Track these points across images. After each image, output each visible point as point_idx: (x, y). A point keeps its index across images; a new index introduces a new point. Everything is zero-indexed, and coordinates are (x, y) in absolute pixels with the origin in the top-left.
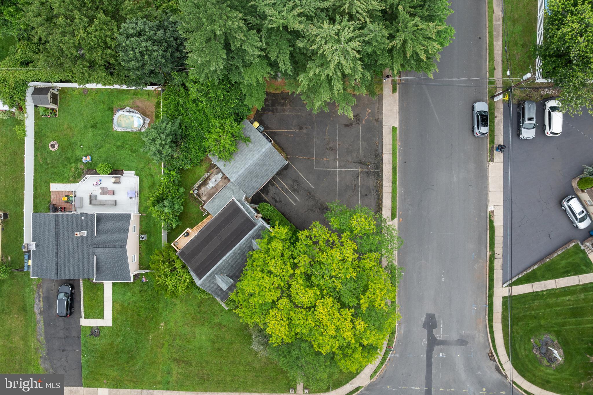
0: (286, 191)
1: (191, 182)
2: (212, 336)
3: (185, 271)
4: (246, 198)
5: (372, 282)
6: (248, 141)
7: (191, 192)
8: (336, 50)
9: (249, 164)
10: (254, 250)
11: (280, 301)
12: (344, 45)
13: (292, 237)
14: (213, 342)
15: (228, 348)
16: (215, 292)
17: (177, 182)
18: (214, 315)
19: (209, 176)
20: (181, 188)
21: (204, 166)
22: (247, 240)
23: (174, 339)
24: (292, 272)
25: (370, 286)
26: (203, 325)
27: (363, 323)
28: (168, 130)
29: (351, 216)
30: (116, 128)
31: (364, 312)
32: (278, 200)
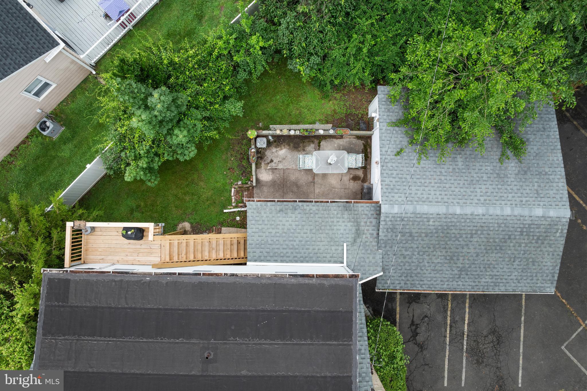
0: (457, 337)
1: (271, 111)
9: (468, 210)
17: (242, 75)
20: (240, 99)
21: (335, 105)
32: (420, 339)
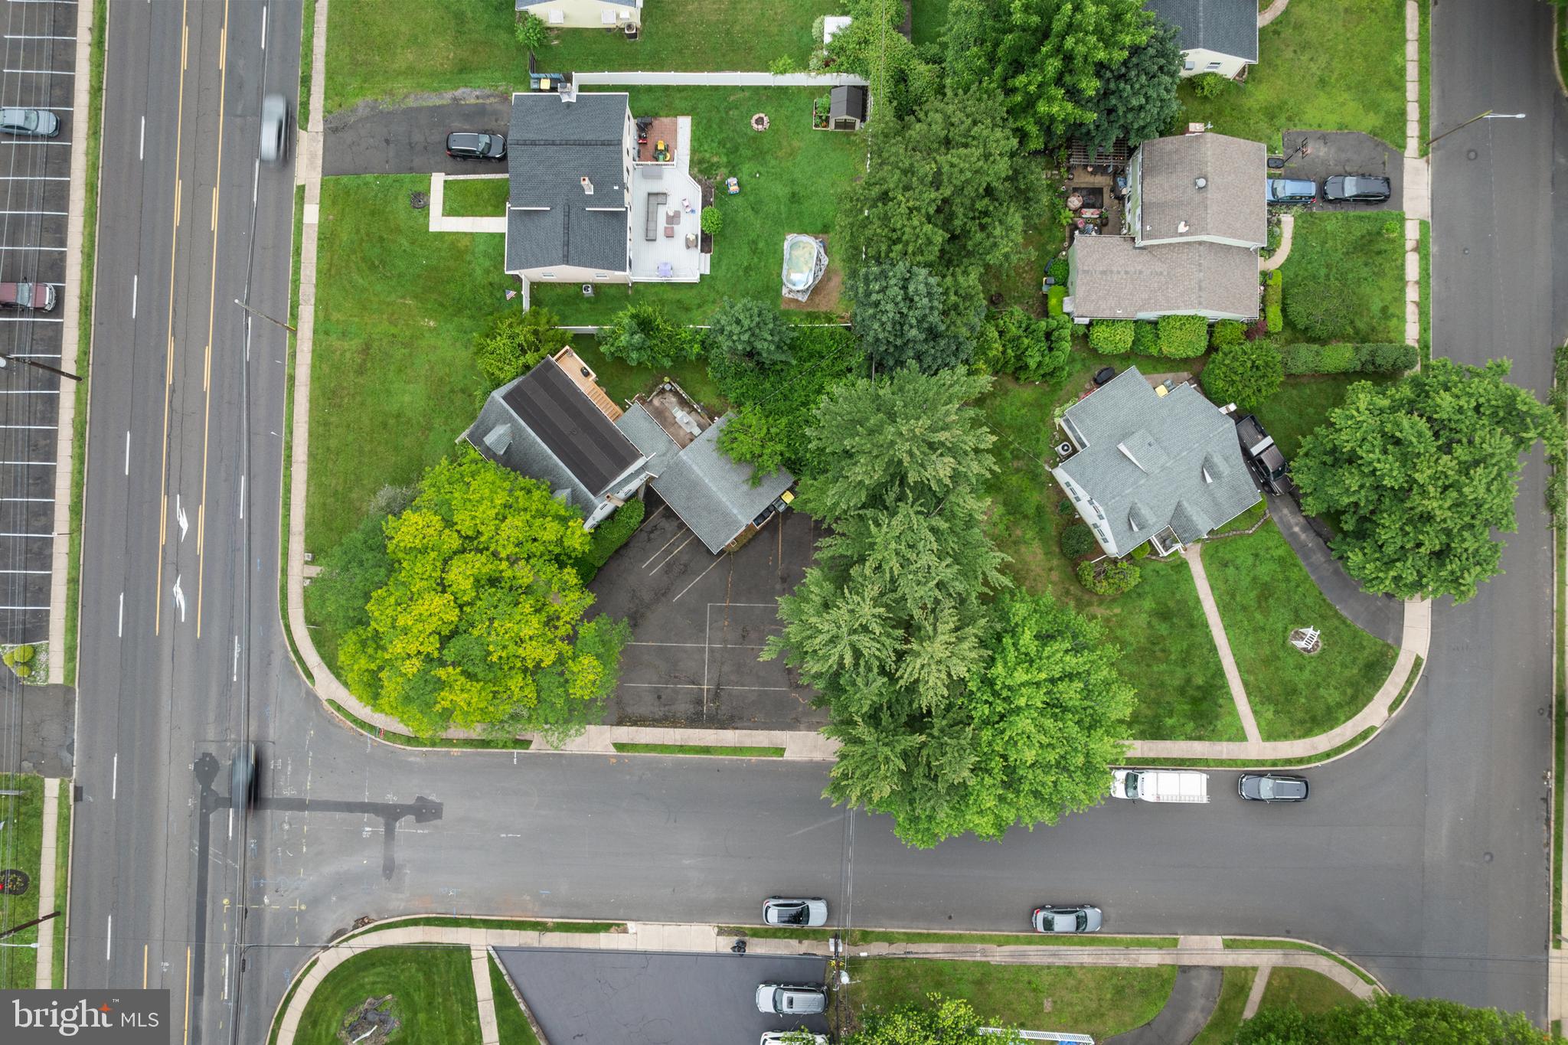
0: (668, 552)
1: (681, 378)
2: (409, 414)
3: (519, 370)
4: (652, 478)
5: (483, 688)
6: (754, 483)
7: (666, 379)
8: (839, 627)
9: (710, 485)
10: (552, 492)
11: (455, 535)
12: (846, 640)
13: (570, 557)
14: (398, 416)
15: (387, 443)
16: (482, 422)
18: (447, 418)
19: (696, 411)
20: (673, 362)
21: (715, 402)
22: (570, 480)
23: (405, 345)
24: (503, 555)
25: (475, 683)
26: (429, 398)
27: (415, 670)
28: (759, 345)
29: (598, 657)
30: (791, 238)
31: (432, 673)
32: (652, 536)
